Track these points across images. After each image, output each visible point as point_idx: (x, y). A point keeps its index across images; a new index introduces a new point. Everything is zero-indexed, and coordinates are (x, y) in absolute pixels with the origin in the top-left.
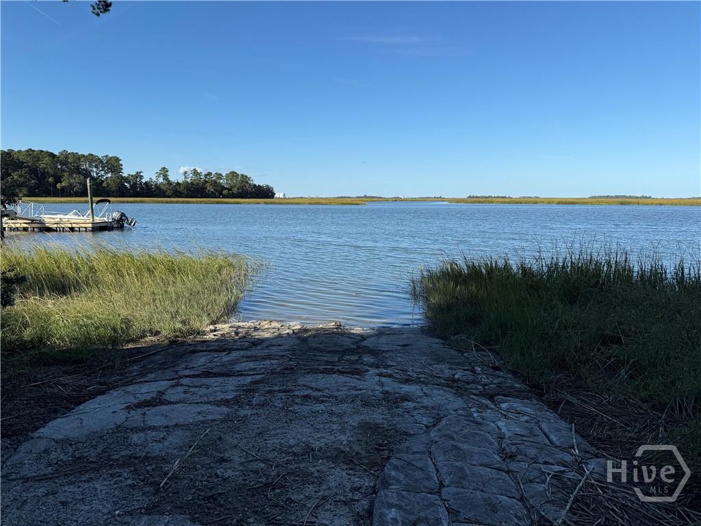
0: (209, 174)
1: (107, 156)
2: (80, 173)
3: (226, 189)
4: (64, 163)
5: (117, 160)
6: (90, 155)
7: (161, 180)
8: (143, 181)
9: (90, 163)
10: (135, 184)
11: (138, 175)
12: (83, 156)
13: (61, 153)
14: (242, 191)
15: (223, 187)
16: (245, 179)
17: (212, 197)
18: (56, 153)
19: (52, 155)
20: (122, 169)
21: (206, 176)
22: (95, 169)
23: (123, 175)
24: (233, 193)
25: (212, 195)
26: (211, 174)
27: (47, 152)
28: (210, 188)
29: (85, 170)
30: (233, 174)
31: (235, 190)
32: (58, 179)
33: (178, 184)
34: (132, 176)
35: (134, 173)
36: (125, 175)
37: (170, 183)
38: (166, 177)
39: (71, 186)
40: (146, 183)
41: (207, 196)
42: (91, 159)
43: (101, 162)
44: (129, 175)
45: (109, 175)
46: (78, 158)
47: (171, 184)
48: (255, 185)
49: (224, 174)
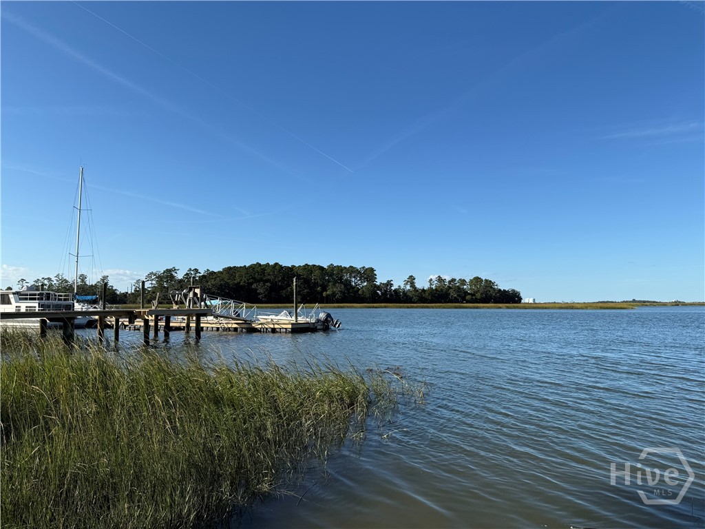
0: (453, 280)
1: (364, 267)
2: (342, 283)
3: (469, 294)
4: (331, 275)
5: (372, 270)
6: (351, 267)
7: (408, 287)
8: (393, 288)
9: (350, 274)
10: (386, 291)
11: (389, 284)
12: (345, 268)
13: (329, 267)
14: (486, 296)
15: (467, 292)
16: (489, 284)
17: (455, 303)
18: (326, 267)
19: (321, 268)
20: (376, 278)
21: (450, 282)
22: (353, 279)
23: (377, 284)
24: (476, 298)
25: (455, 301)
26: (455, 280)
27: (319, 266)
28: (453, 294)
29: (346, 280)
30: (477, 280)
31: (478, 296)
32: (324, 288)
33: (423, 290)
34: (383, 284)
35: (385, 282)
36: (378, 284)
37: (415, 289)
38: (413, 285)
39: (334, 294)
40: (395, 290)
41: (451, 301)
42: (352, 270)
43: (360, 272)
44: (381, 283)
45: (365, 284)
46: (341, 269)
47: (417, 291)
48: (500, 290)
49: (468, 281)
